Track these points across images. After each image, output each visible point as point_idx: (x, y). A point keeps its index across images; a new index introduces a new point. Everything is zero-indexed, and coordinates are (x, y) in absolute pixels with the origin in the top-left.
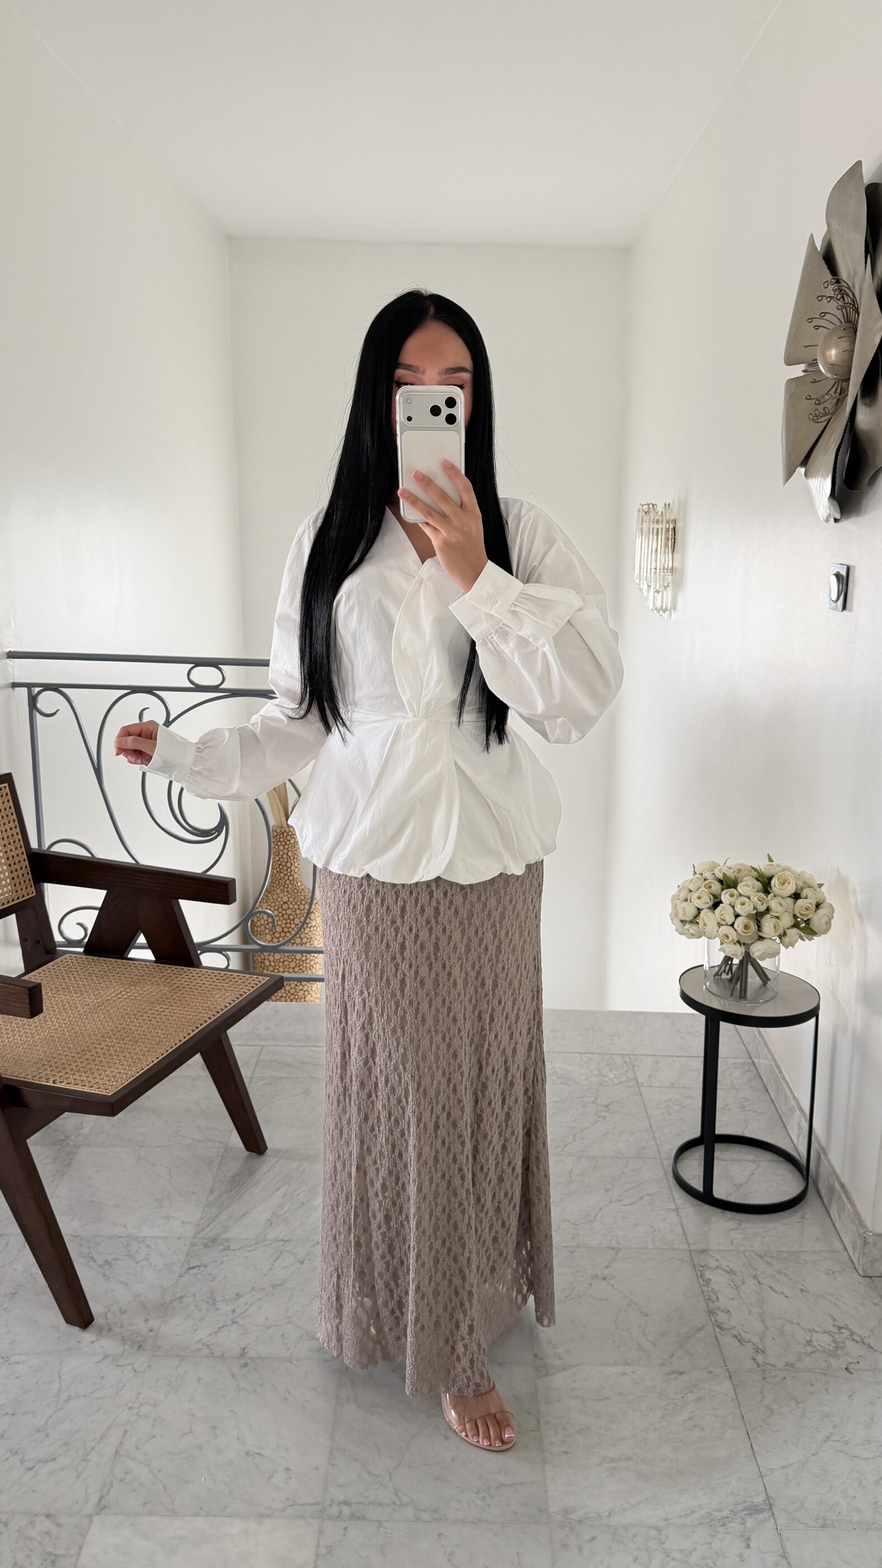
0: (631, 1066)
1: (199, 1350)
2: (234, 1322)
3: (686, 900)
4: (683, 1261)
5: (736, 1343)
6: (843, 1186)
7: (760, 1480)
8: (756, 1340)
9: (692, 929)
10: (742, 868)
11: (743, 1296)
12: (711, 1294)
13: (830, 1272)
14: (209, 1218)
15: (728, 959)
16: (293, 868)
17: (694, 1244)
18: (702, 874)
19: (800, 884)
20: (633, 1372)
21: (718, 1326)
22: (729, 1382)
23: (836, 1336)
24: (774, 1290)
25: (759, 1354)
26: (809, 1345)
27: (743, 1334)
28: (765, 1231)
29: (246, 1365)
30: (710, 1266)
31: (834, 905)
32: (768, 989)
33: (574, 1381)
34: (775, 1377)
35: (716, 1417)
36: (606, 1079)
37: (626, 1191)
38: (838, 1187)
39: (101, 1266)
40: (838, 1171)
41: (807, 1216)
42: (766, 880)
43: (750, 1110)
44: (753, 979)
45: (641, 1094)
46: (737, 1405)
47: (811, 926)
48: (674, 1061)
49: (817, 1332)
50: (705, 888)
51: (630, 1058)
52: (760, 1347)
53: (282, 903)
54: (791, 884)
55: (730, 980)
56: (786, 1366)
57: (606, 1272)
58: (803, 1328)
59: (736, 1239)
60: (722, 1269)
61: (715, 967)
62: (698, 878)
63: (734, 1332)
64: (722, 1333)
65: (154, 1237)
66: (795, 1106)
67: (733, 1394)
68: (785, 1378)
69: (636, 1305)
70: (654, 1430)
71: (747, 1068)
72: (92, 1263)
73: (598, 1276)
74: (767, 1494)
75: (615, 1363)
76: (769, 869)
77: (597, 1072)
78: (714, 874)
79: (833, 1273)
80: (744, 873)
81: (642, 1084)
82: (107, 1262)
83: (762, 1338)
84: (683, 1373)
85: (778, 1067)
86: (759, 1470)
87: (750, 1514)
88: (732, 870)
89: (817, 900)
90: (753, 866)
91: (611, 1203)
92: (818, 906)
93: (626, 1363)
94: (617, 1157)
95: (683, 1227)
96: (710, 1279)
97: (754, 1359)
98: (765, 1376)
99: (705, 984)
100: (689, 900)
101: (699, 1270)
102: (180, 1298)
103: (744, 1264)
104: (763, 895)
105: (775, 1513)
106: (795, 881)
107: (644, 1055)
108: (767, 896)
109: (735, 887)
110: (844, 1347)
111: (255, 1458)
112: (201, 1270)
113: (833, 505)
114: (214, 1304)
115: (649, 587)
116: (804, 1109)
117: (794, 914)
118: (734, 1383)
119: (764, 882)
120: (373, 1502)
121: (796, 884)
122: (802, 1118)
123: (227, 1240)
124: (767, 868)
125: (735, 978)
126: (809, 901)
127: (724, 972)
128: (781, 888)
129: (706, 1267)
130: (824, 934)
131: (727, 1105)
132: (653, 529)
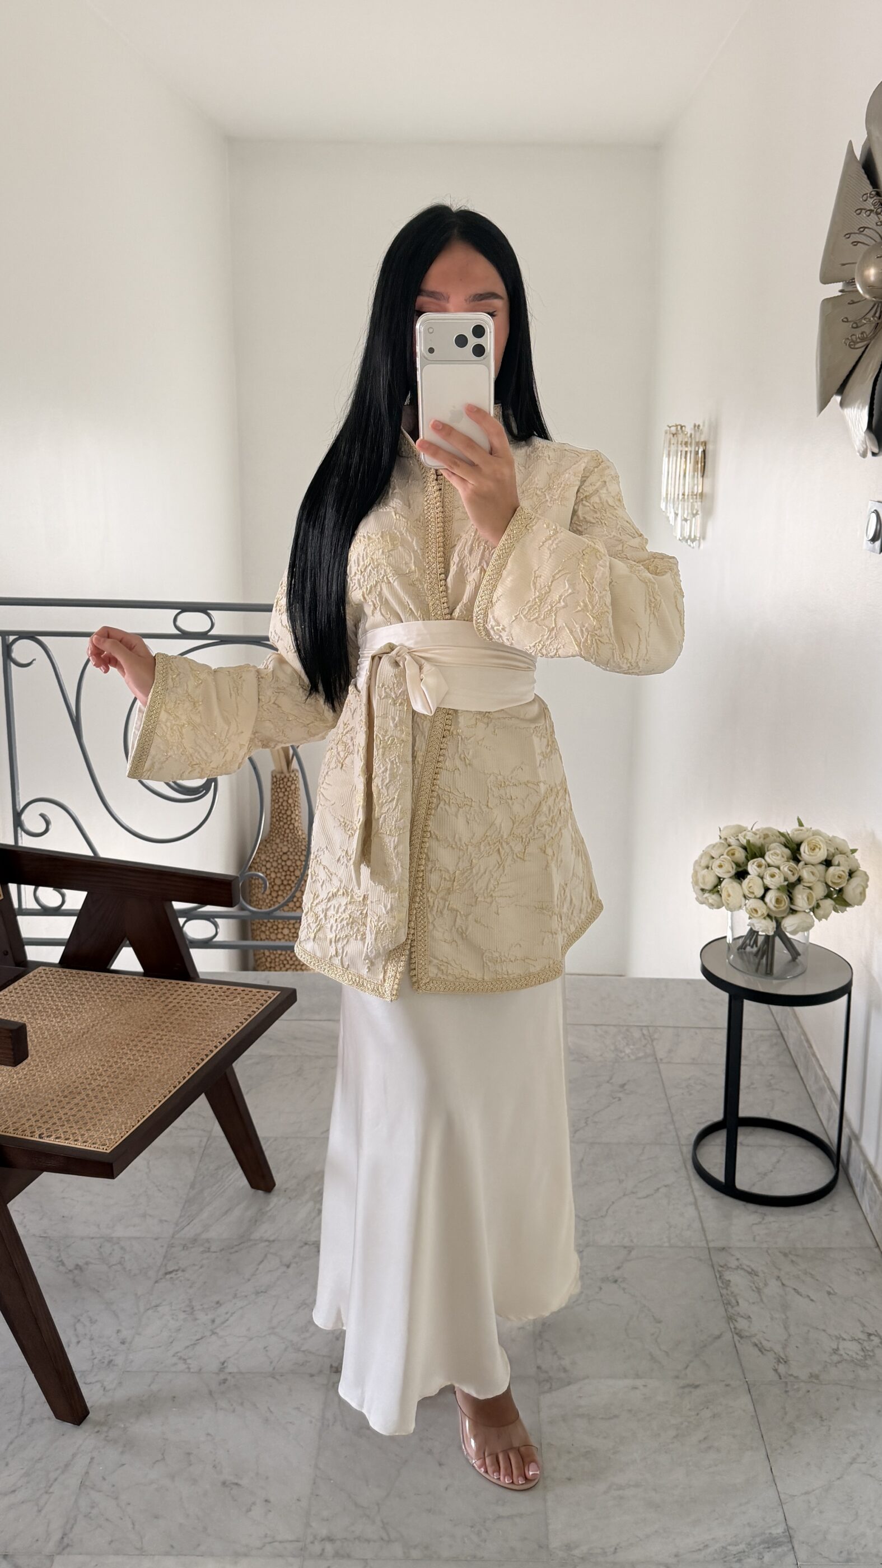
0: (649, 1039)
1: (175, 1364)
2: (213, 1333)
3: (708, 867)
4: (701, 1260)
5: (755, 1352)
6: (875, 1176)
7: (780, 1508)
8: (778, 1348)
9: (713, 898)
10: (770, 833)
11: (765, 1300)
12: (731, 1298)
13: (860, 1272)
14: (189, 1217)
15: (753, 933)
16: (293, 816)
17: (713, 1241)
18: (726, 839)
19: (832, 850)
20: (645, 1386)
21: (737, 1334)
22: (750, 1396)
23: (866, 1344)
24: (798, 1293)
25: (780, 1364)
26: (835, 1353)
27: (764, 1343)
28: (791, 1226)
29: (225, 1381)
30: (729, 1266)
31: (868, 874)
32: (797, 963)
33: (580, 1397)
34: (798, 1390)
35: (734, 1436)
36: (623, 1054)
37: (640, 1182)
38: (869, 1176)
39: (70, 1271)
40: (872, 1160)
41: (836, 1208)
42: (794, 846)
43: (777, 1089)
45: (660, 1072)
46: (757, 1424)
47: (844, 896)
48: (696, 1034)
49: (844, 1339)
50: (728, 855)
51: (648, 1030)
52: (783, 1357)
53: (281, 854)
54: (822, 850)
55: (756, 954)
56: (809, 1378)
57: (617, 1273)
58: (830, 1335)
59: (759, 1235)
60: (743, 1269)
61: (739, 937)
62: (721, 843)
63: (754, 1340)
64: (741, 1341)
65: (130, 1238)
66: (826, 1086)
67: (753, 1410)
68: (809, 1391)
69: (648, 1309)
70: (666, 1452)
71: (775, 1041)
72: (61, 1268)
73: (608, 1278)
74: (787, 1525)
75: (626, 1377)
76: (798, 835)
77: (612, 1048)
78: (738, 840)
79: (863, 1273)
80: (772, 838)
81: (661, 1060)
82: (78, 1267)
83: (785, 1347)
84: (696, 1387)
85: (808, 1041)
86: (779, 1497)
87: (769, 1548)
88: (758, 836)
89: (848, 868)
90: (782, 831)
91: (624, 1195)
92: (851, 874)
93: (638, 1376)
94: (631, 1143)
95: (701, 1222)
96: (729, 1281)
97: (776, 1370)
98: (788, 1389)
99: (728, 959)
100: (710, 868)
101: (719, 1271)
102: (156, 1305)
103: (767, 1263)
104: (792, 864)
105: (796, 1546)
106: (827, 846)
107: (663, 1027)
108: (797, 865)
109: (762, 856)
110: (873, 1356)
111: (231, 1489)
112: (178, 1276)
113: (869, 438)
114: (192, 1313)
115: (676, 514)
116: (835, 1089)
117: (826, 883)
118: (753, 1397)
119: (793, 849)
120: (359, 1538)
121: (828, 850)
122: (832, 1098)
123: (208, 1241)
124: (796, 833)
125: (760, 953)
126: (841, 868)
127: (749, 945)
128: (811, 854)
129: (725, 1266)
130: (858, 905)
131: (752, 1084)
132: (681, 451)
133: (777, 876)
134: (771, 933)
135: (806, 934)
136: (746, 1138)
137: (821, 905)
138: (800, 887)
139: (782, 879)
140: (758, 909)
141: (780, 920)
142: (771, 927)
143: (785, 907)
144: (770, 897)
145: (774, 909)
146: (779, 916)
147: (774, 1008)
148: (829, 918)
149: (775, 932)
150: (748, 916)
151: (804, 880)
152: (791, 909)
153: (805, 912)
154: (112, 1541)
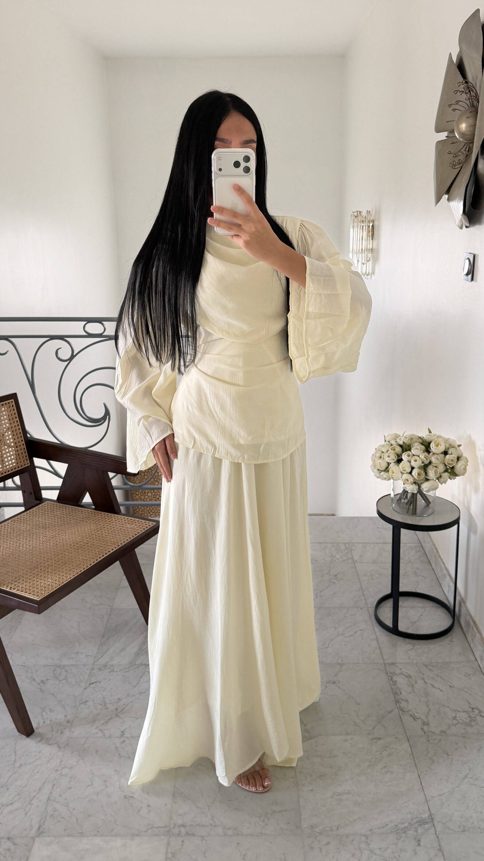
0: (349, 549)
1: (97, 733)
2: (116, 716)
3: (380, 458)
4: (380, 670)
5: (411, 719)
6: (474, 622)
7: (426, 804)
8: (423, 717)
9: (385, 475)
10: (413, 437)
11: (416, 691)
12: (397, 690)
13: (467, 675)
14: (102, 653)
15: (405, 492)
17: (387, 659)
18: (389, 442)
19: (448, 446)
20: (351, 739)
21: (401, 710)
22: (409, 744)
23: (471, 714)
24: (434, 687)
25: (425, 726)
26: (454, 719)
27: (416, 715)
28: (429, 650)
29: (124, 741)
30: (396, 673)
31: (468, 458)
32: (430, 508)
33: (317, 746)
34: (435, 739)
35: (401, 765)
36: (335, 558)
37: (346, 628)
38: (472, 623)
39: (39, 684)
40: (473, 614)
41: (454, 640)
42: (427, 444)
43: (420, 576)
44: (421, 502)
45: (356, 568)
46: (413, 758)
47: (455, 471)
48: (375, 546)
49: (459, 711)
50: (392, 450)
51: (349, 545)
52: (426, 722)
54: (442, 446)
55: (407, 503)
56: (441, 733)
57: (335, 678)
58: (451, 709)
59: (412, 655)
60: (403, 674)
61: (397, 494)
62: (387, 444)
63: (410, 713)
64: (403, 713)
65: (70, 665)
66: (446, 573)
67: (410, 751)
68: (440, 740)
69: (352, 698)
70: (364, 775)
71: (418, 549)
72: (33, 682)
73: (330, 681)
74: (430, 812)
75: (341, 734)
76: (428, 438)
77: (329, 555)
78: (396, 441)
79: (469, 675)
80: (415, 440)
81: (356, 561)
82: (43, 682)
83: (427, 716)
84: (380, 739)
85: (436, 549)
86: (426, 797)
87: (420, 825)
88: (407, 439)
89: (457, 456)
90: (420, 436)
91: (338, 635)
92: (458, 459)
93: (347, 734)
94: (341, 607)
95: (381, 650)
96: (396, 681)
97: (422, 729)
98: (429, 739)
99: (392, 506)
100: (382, 458)
101: (390, 676)
102: (85, 702)
103: (416, 671)
104: (426, 454)
105: (435, 824)
106: (445, 444)
107: (357, 543)
108: (429, 454)
109: (410, 450)
110: (475, 720)
111: (129, 800)
112: (97, 685)
113: (464, 219)
114: (105, 705)
115: (358, 261)
116: (452, 575)
117: (445, 464)
118: (411, 744)
119: (426, 445)
120: (199, 825)
121: (445, 446)
122: (450, 581)
123: (112, 666)
124: (428, 437)
125: (409, 502)
126: (453, 456)
127: (403, 499)
128: (437, 448)
129: (394, 673)
130: (462, 475)
131: (406, 573)
132: (360, 226)
133: (418, 461)
134: (415, 492)
135: (434, 491)
136: (404, 603)
137: (442, 476)
138: (430, 467)
139: (421, 462)
140: (408, 479)
141: (420, 485)
142: (416, 488)
143: (423, 478)
144: (415, 472)
145: (417, 479)
146: (419, 482)
147: (417, 532)
148: (447, 483)
149: (418, 491)
150: (403, 483)
151: (433, 463)
152: (426, 478)
153: (433, 480)
154: (66, 830)
